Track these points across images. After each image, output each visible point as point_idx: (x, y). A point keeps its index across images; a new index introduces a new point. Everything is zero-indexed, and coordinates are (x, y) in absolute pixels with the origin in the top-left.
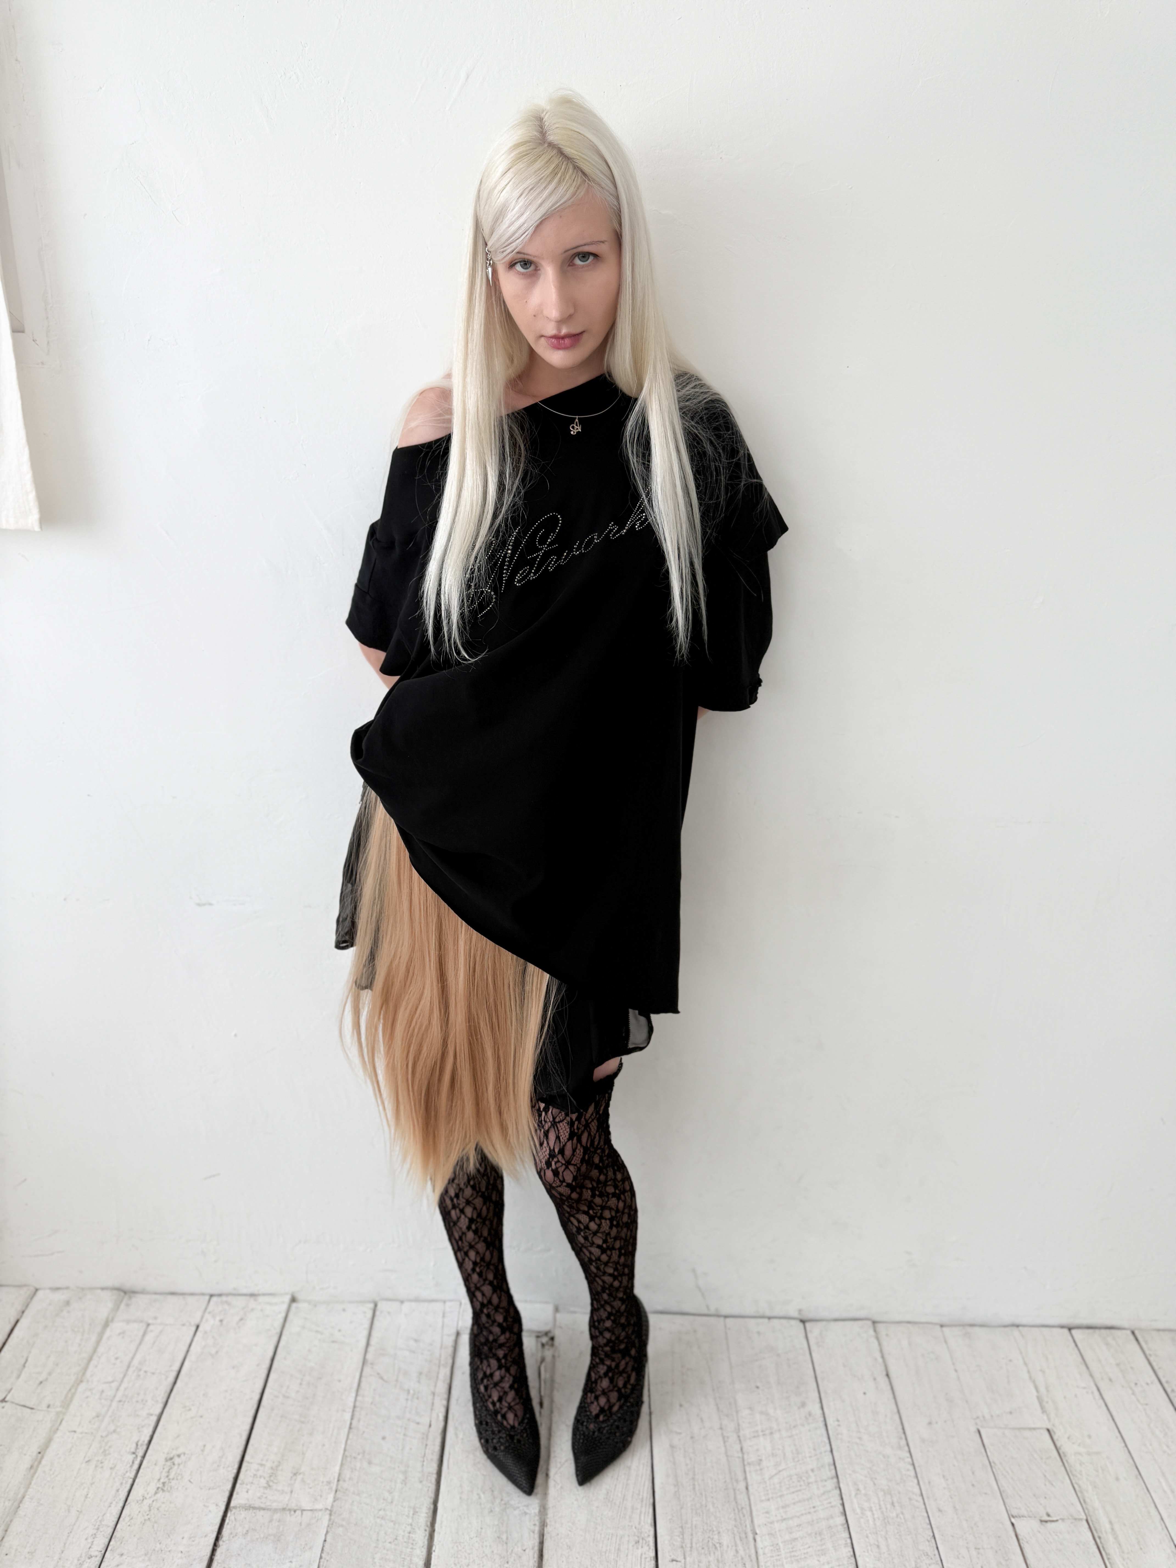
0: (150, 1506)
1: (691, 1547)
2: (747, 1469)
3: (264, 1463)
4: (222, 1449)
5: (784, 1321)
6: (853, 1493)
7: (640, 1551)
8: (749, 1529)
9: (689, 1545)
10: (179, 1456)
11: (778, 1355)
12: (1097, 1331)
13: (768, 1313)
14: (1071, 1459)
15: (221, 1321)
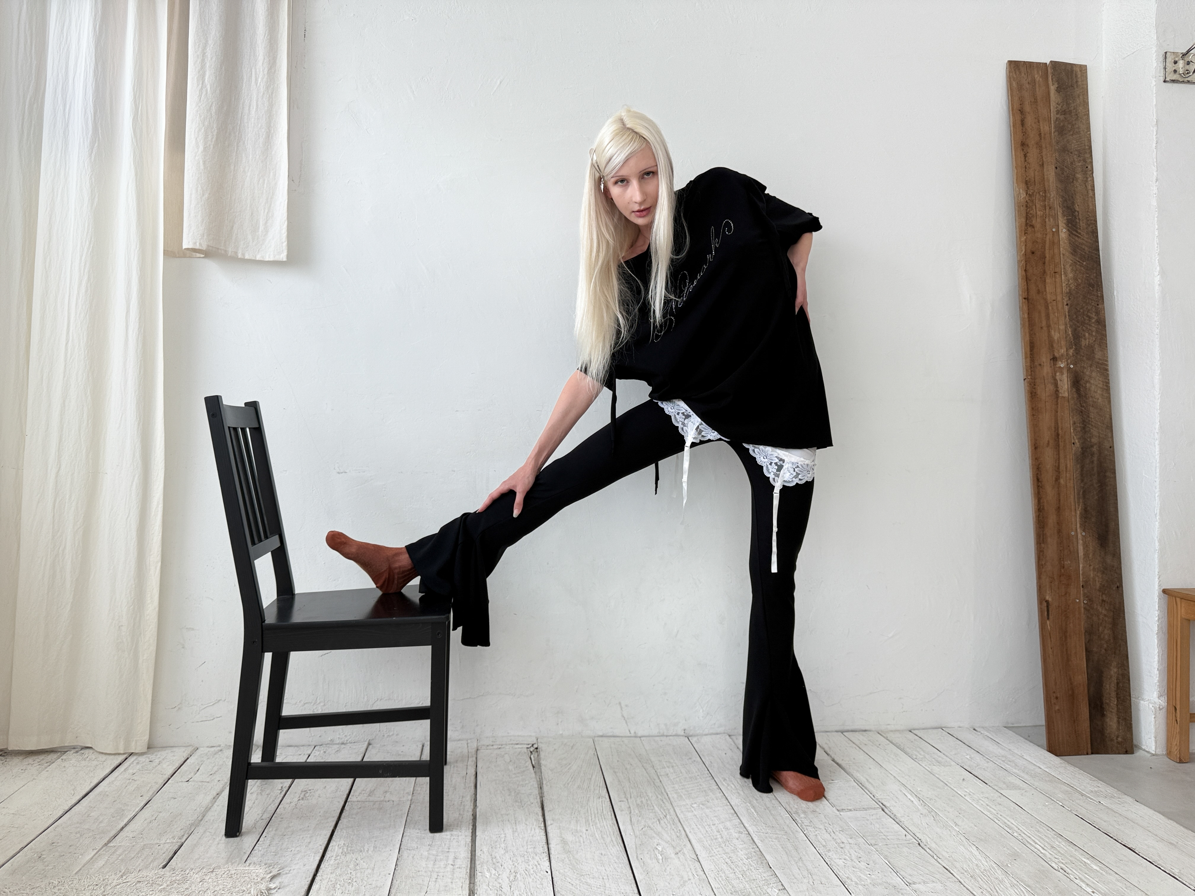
0: (296, 805)
1: (631, 797)
2: (660, 777)
3: (365, 789)
4: (336, 786)
5: (675, 737)
6: (722, 781)
7: (601, 800)
8: (663, 791)
9: (629, 797)
10: (310, 790)
11: (674, 746)
12: (857, 733)
13: (665, 734)
14: (844, 765)
15: (325, 752)
